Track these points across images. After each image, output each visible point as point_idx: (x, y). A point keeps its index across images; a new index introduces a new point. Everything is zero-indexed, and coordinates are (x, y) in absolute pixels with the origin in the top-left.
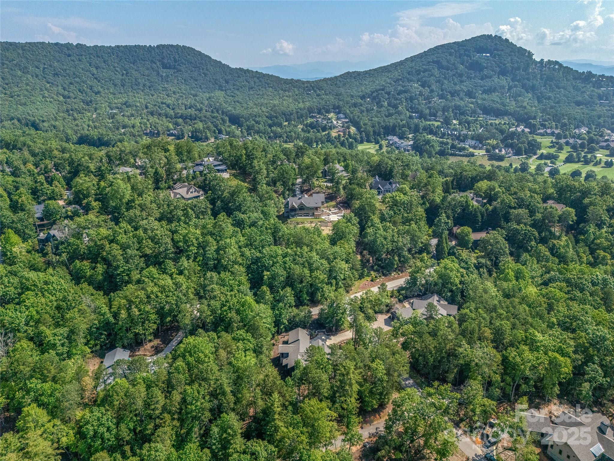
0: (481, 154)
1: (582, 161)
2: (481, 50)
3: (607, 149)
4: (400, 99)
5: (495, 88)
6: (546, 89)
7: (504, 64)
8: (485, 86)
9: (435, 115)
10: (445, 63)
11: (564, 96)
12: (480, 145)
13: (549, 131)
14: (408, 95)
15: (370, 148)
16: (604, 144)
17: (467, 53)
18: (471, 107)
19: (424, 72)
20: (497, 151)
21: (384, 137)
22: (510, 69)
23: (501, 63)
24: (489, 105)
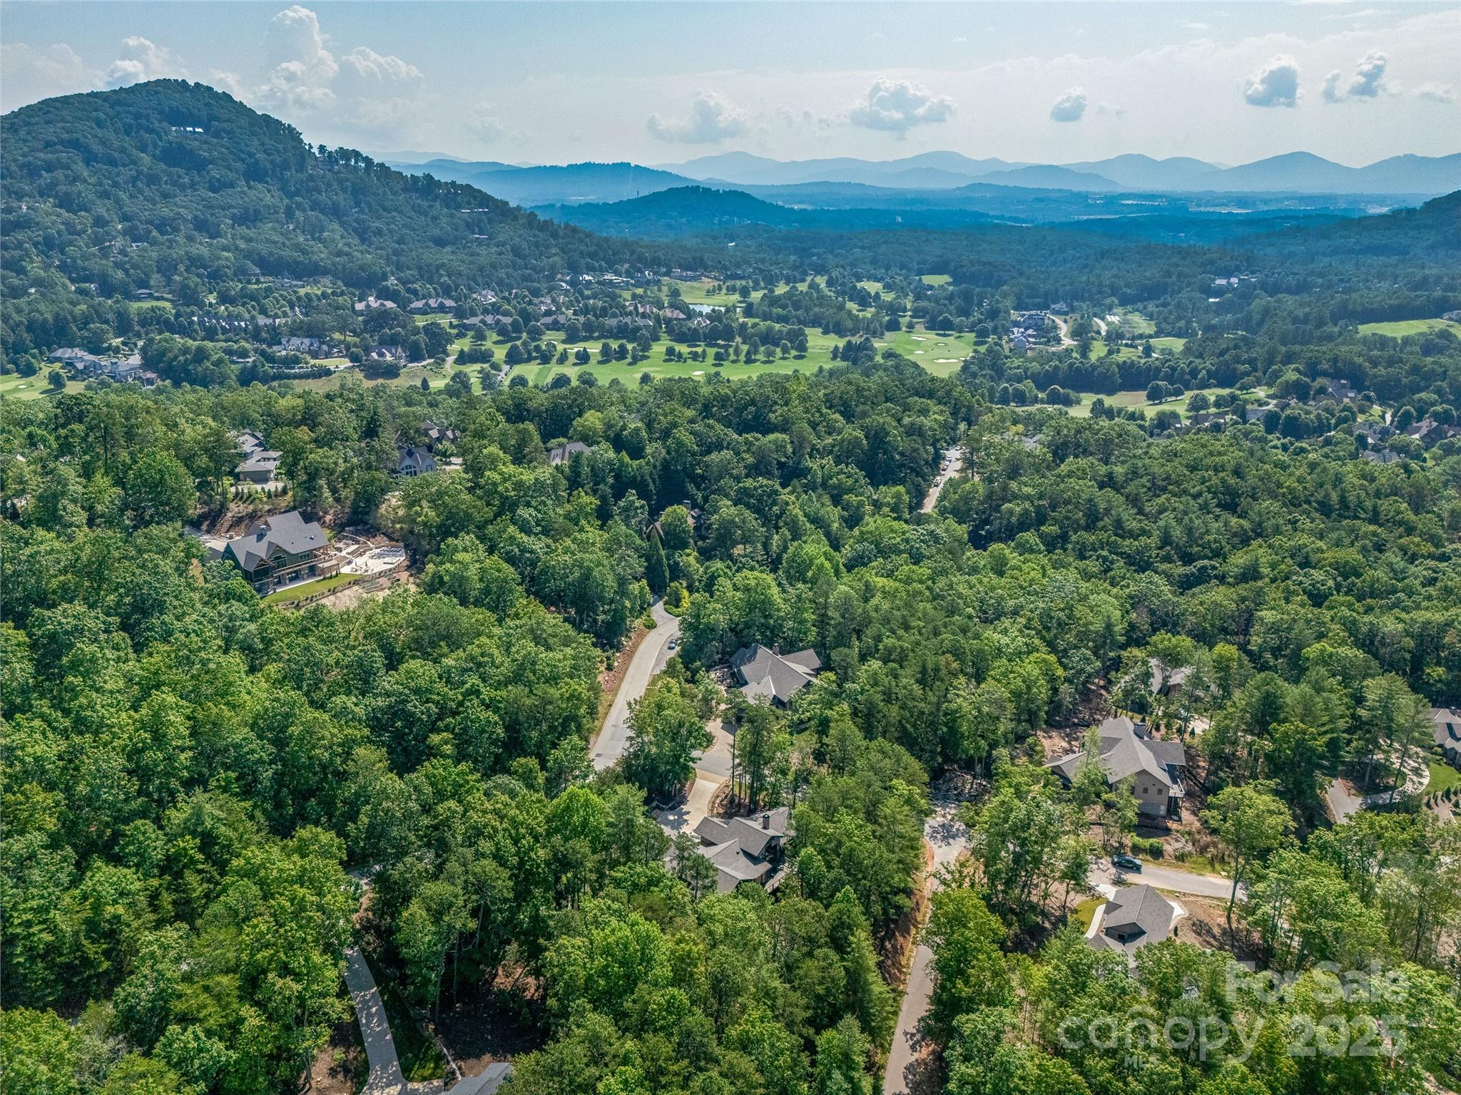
0: (342, 367)
1: (536, 358)
2: (179, 118)
3: (558, 330)
4: (19, 245)
5: (257, 212)
6: (362, 211)
7: (251, 155)
8: (231, 207)
9: (143, 284)
10: (96, 148)
11: (405, 226)
12: (325, 348)
13: (433, 303)
14: (38, 235)
15: (16, 390)
16: (549, 320)
17: (143, 122)
18: (227, 259)
19: (49, 170)
20: (374, 355)
21: (41, 353)
22: (269, 166)
23: (242, 151)
24: (271, 254)
